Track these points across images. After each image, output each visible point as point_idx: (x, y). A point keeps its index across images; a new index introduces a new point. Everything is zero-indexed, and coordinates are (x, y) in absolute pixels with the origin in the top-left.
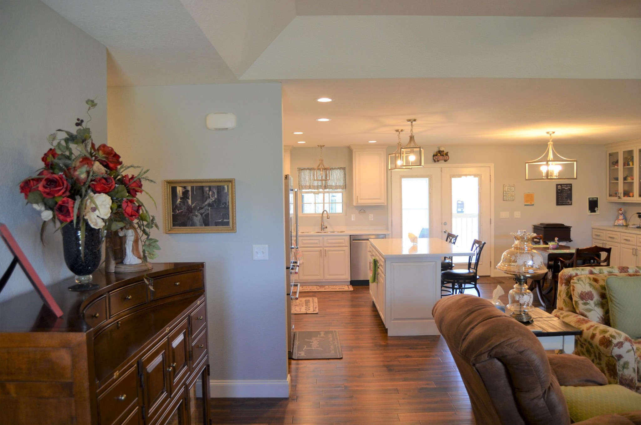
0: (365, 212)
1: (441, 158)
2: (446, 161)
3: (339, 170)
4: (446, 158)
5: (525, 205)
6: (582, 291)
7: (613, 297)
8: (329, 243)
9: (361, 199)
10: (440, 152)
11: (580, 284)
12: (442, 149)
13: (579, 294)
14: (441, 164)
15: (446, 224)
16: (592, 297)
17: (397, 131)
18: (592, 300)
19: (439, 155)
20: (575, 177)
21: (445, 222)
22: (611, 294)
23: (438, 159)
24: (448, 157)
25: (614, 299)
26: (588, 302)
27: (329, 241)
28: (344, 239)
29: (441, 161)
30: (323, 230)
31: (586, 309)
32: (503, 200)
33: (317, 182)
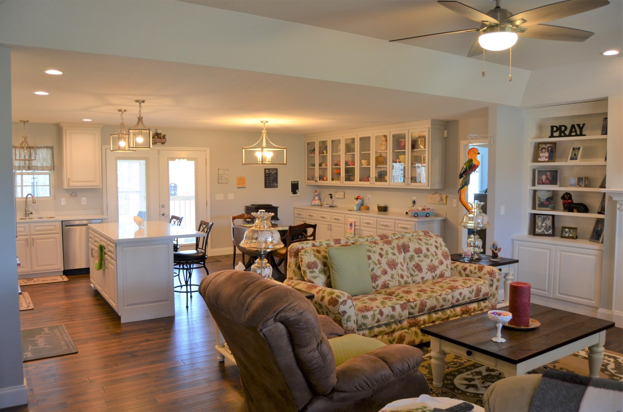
0: (76, 195)
1: (158, 140)
2: (163, 143)
3: (45, 149)
4: (163, 140)
5: (238, 188)
6: (309, 262)
7: (334, 264)
8: (37, 231)
9: (73, 182)
10: (158, 134)
11: (307, 256)
12: (159, 132)
13: (306, 264)
14: (159, 147)
15: (164, 207)
16: (317, 266)
17: (120, 111)
18: (317, 268)
19: (156, 137)
20: (285, 163)
21: (163, 205)
22: (332, 262)
23: (155, 142)
24: (165, 140)
25: (335, 266)
26: (314, 270)
27: (37, 228)
28: (55, 225)
29: (158, 143)
30: (27, 216)
31: (312, 277)
32: (218, 183)
33: (18, 162)
